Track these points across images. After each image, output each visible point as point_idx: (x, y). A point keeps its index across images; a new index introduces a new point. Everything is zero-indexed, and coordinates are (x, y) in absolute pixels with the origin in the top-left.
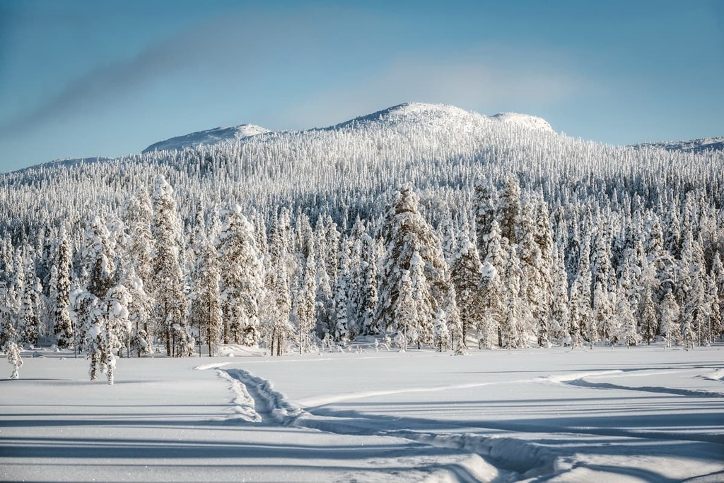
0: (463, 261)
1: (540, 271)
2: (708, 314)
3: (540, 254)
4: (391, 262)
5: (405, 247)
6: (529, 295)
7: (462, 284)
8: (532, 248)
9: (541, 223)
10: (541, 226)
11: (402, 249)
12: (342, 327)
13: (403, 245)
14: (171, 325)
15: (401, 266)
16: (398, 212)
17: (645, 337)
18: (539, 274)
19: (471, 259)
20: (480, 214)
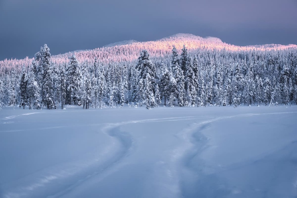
0: (165, 76)
1: (194, 80)
2: (251, 95)
3: (194, 74)
4: (140, 76)
5: (145, 71)
6: (190, 89)
7: (164, 84)
8: (191, 72)
9: (195, 64)
10: (195, 65)
11: (144, 72)
12: (122, 99)
13: (144, 71)
14: (48, 98)
15: (143, 78)
16: (143, 60)
17: (229, 103)
18: (193, 81)
19: (167, 76)
20: (174, 61)
